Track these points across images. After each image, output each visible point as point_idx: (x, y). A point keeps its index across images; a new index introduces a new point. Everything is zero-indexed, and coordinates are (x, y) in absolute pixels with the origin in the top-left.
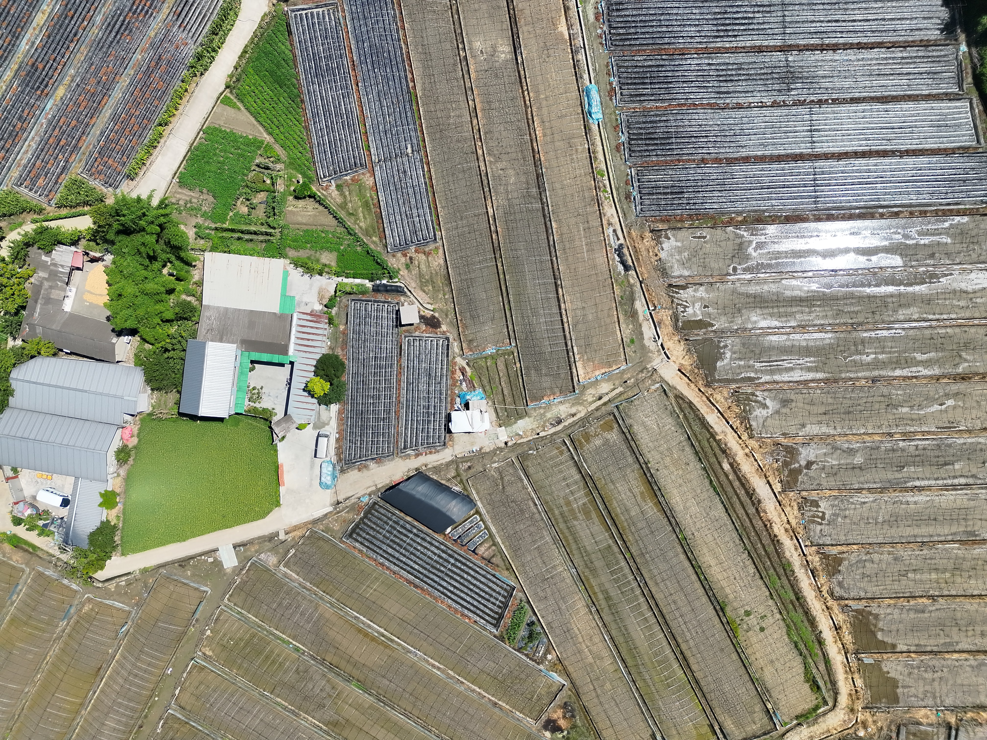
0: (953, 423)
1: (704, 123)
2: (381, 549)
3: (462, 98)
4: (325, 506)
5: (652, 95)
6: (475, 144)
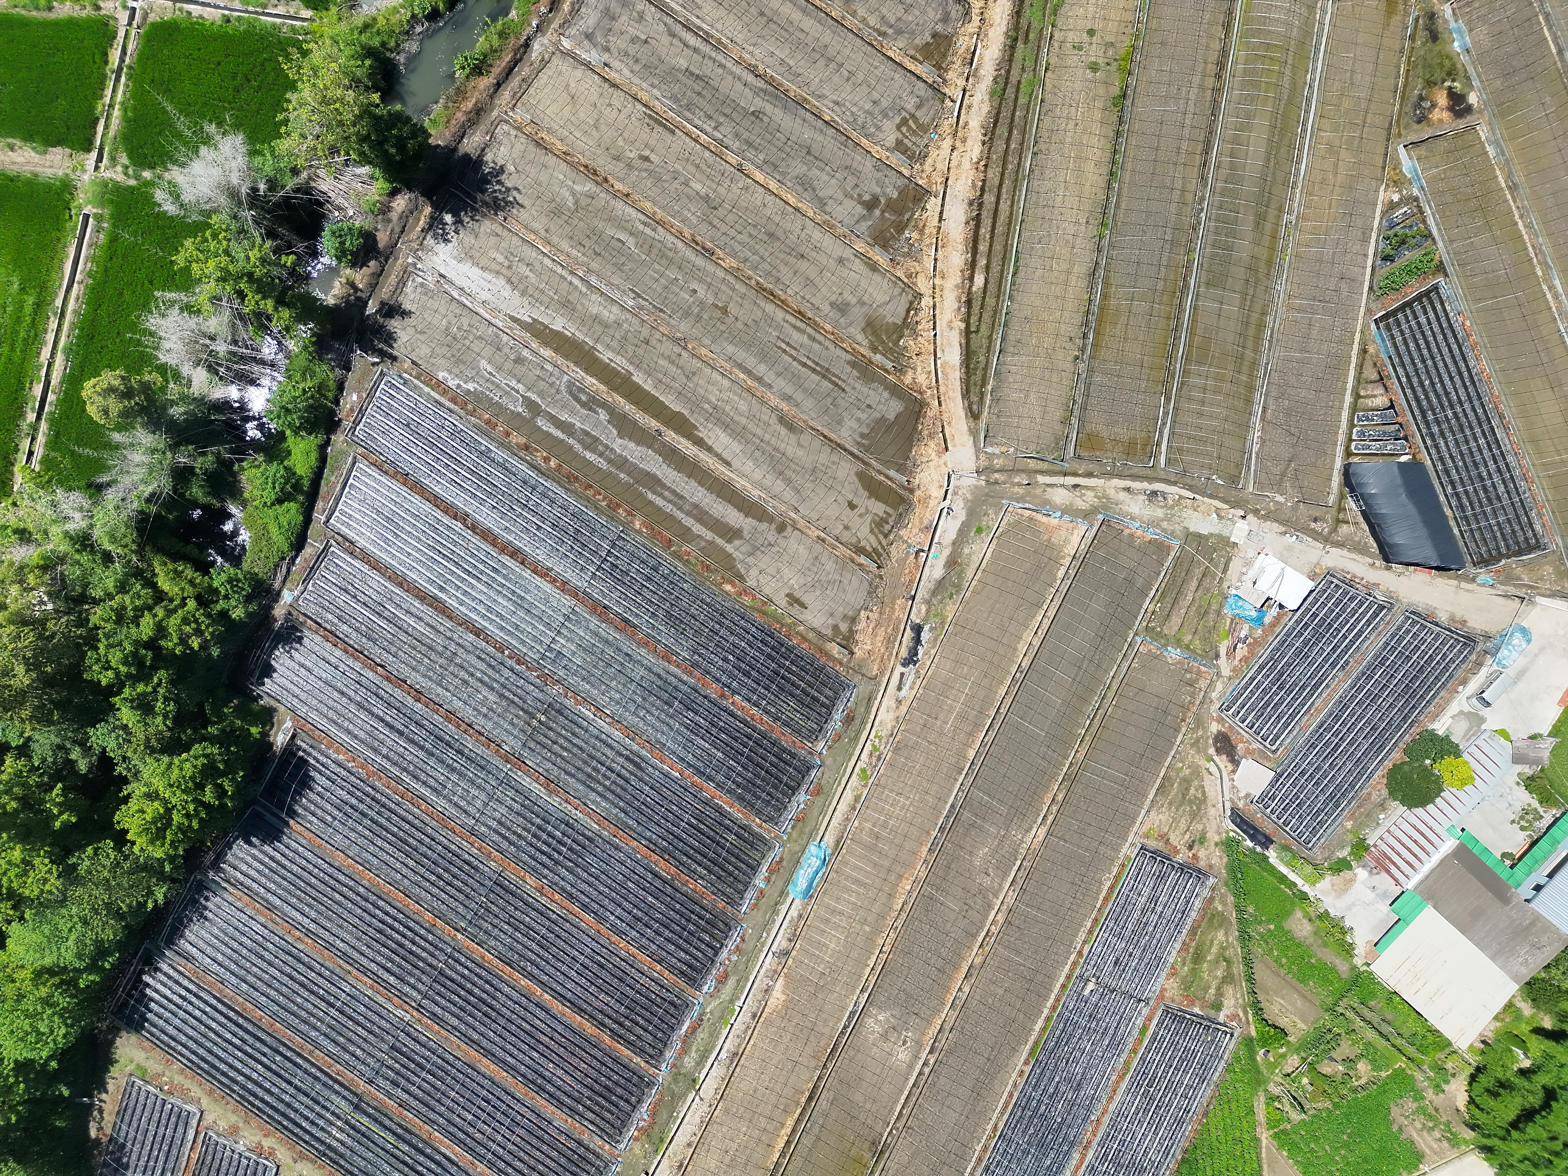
0: (648, 125)
2: (1511, 500)
3: (972, 1002)
4: (1545, 608)
5: (725, 826)
6: (999, 932)
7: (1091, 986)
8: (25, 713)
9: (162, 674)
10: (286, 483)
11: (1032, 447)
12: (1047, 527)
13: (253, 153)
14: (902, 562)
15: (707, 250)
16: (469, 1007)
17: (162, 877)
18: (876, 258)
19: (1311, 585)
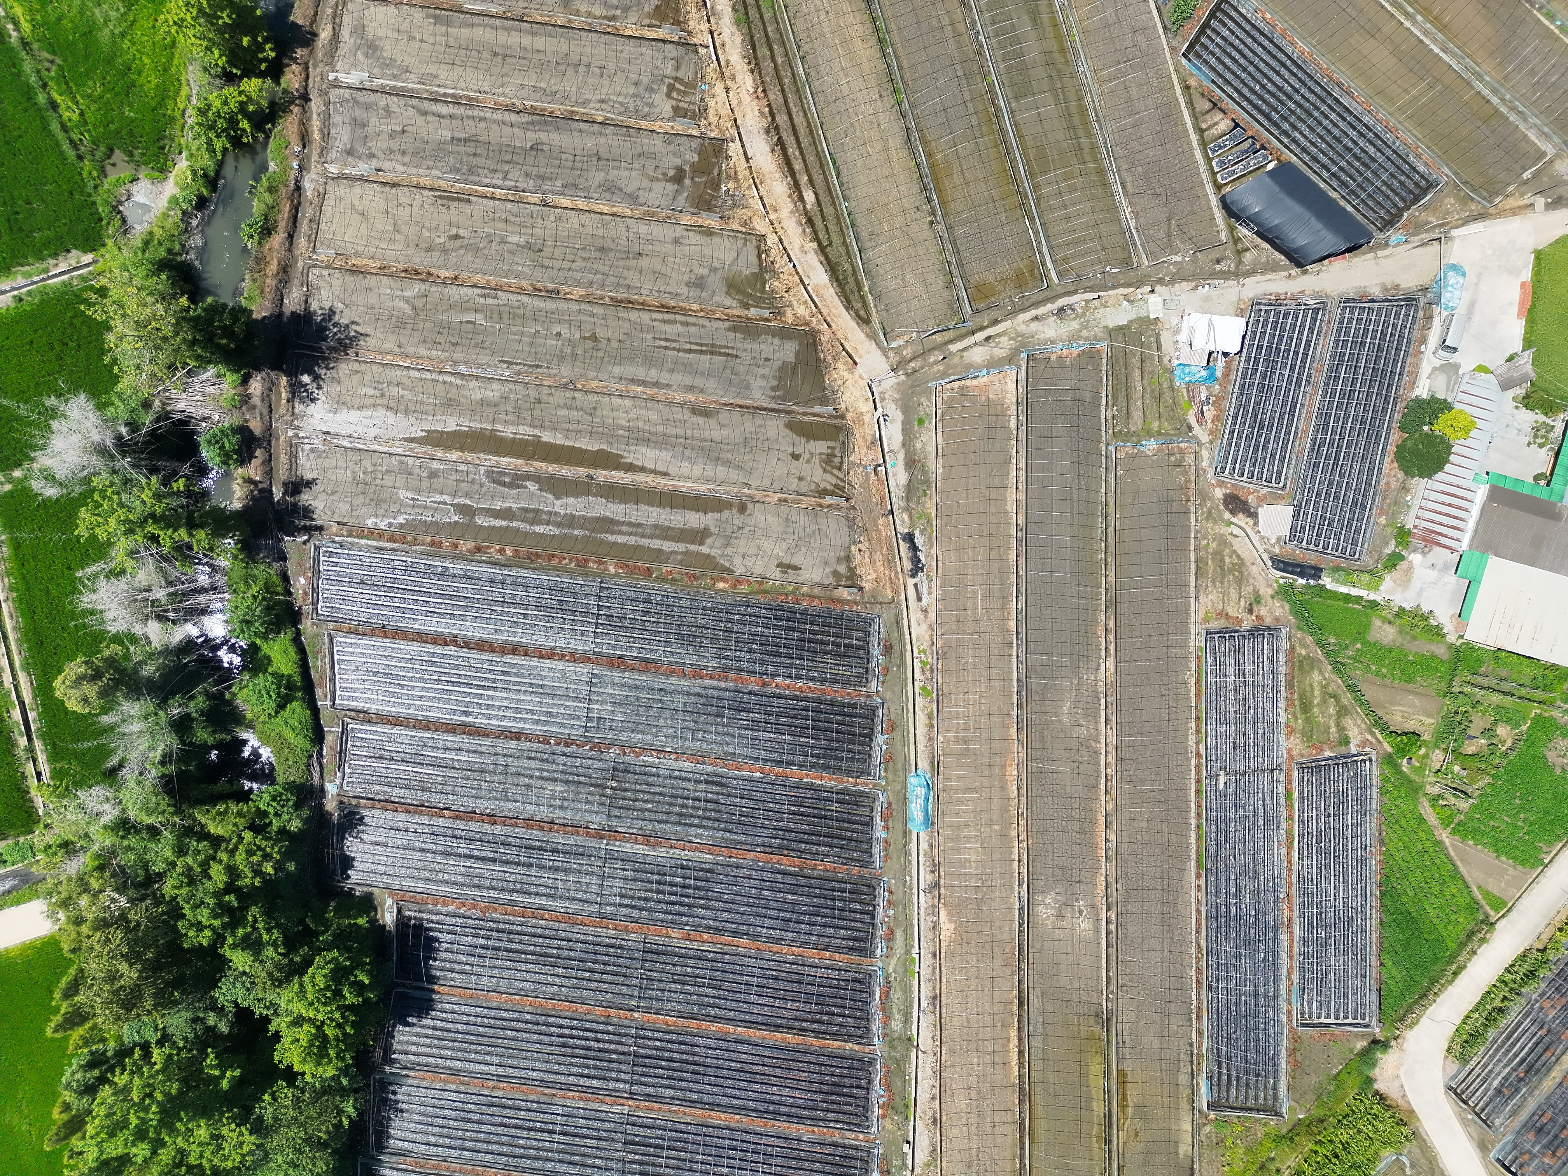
0: (443, 205)
2: (1385, 155)
4: (1464, 238)
5: (824, 799)
6: (1117, 771)
7: (1222, 780)
8: (148, 1004)
9: (254, 910)
10: (278, 688)
11: (931, 323)
12: (979, 387)
13: (101, 407)
14: (866, 484)
15: (552, 292)
16: (676, 1074)
17: (344, 1092)
18: (706, 223)
19: (1243, 321)
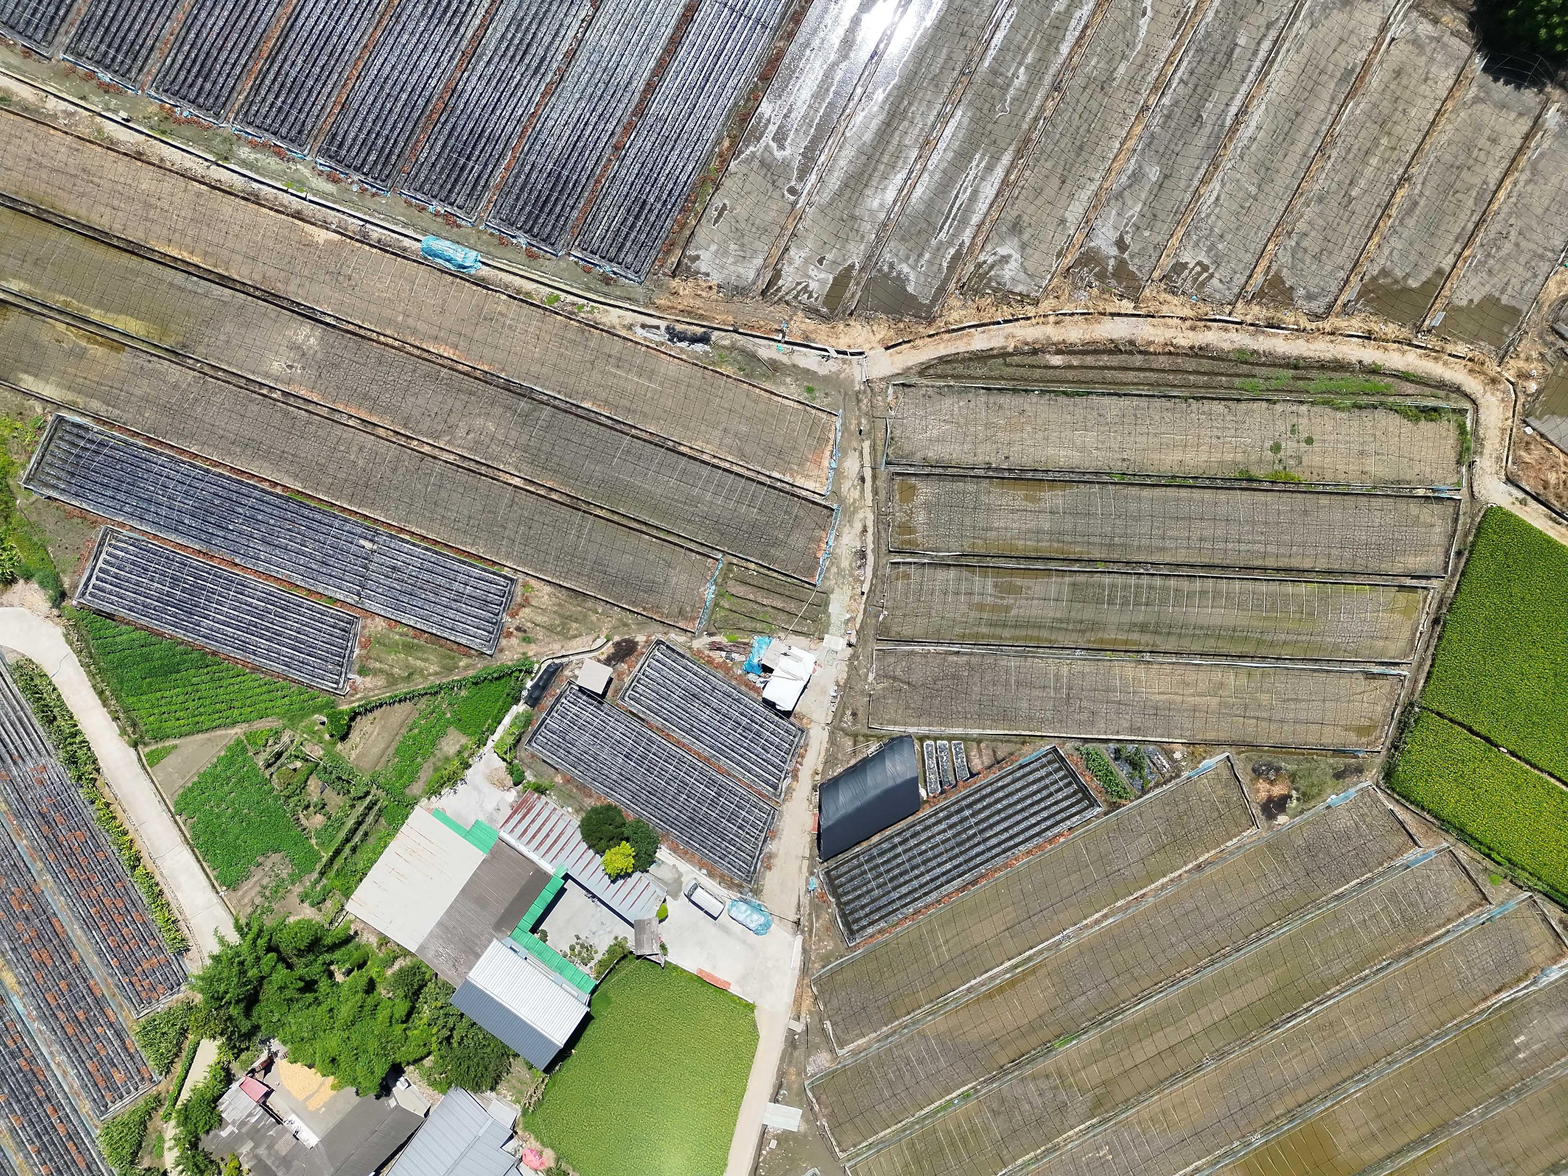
0: (1178, 12)
1: (565, 117)
2: (893, 901)
3: (338, 430)
4: (791, 945)
5: (486, 165)
6: (412, 449)
7: (368, 545)
11: (898, 433)
12: (821, 456)
14: (772, 317)
18: (1069, 255)
